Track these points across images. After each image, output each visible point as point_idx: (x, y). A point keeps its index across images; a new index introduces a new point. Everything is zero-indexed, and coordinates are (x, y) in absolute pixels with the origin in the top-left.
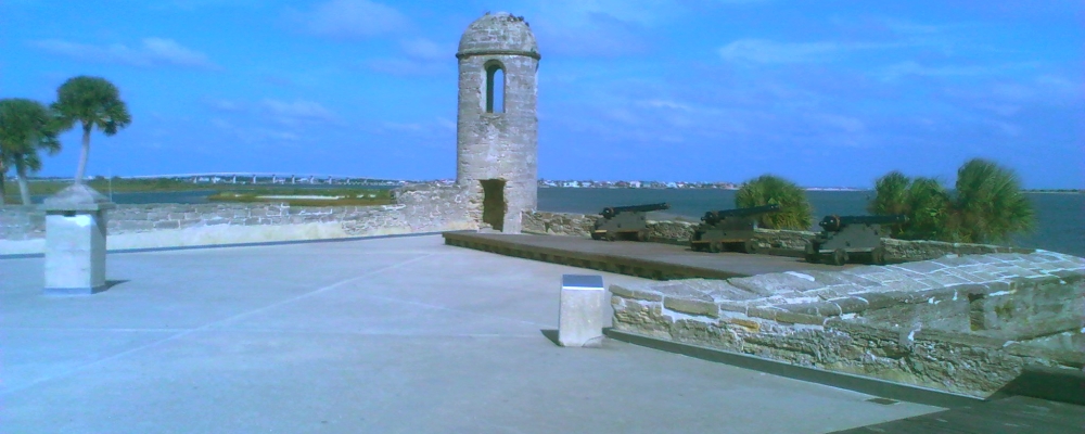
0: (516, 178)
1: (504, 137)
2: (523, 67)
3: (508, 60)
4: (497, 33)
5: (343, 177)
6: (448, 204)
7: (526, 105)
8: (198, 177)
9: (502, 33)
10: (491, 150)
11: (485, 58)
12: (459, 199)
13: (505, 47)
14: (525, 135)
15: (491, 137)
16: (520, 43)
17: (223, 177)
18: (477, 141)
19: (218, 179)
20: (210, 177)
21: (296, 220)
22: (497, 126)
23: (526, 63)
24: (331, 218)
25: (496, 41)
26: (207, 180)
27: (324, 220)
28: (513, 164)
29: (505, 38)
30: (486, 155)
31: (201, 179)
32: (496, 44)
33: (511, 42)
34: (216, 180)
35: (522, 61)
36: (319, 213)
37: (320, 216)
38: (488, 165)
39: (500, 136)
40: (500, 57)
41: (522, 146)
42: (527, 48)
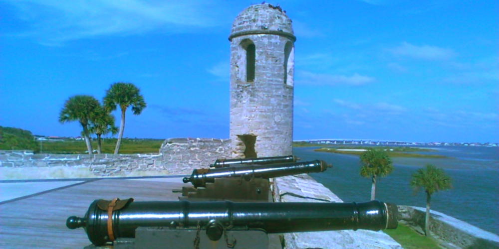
0: (264, 134)
1: (254, 101)
2: (270, 44)
3: (256, 39)
4: (249, 18)
5: (385, 141)
6: (209, 154)
7: (273, 75)
8: (320, 141)
9: (253, 18)
10: (245, 111)
11: (240, 39)
12: (221, 150)
13: (254, 28)
14: (272, 99)
15: (244, 102)
16: (267, 24)
17: (331, 141)
18: (235, 105)
19: (329, 142)
20: (326, 141)
21: (40, 163)
22: (249, 92)
23: (273, 41)
24: (78, 163)
25: (248, 24)
26: (324, 142)
27: (70, 164)
28: (261, 123)
29: (254, 21)
30: (241, 116)
31: (322, 142)
32: (248, 26)
33: (260, 23)
34: (328, 142)
35: (269, 38)
36: (65, 159)
37: (66, 161)
38: (242, 123)
39: (251, 101)
40: (250, 36)
41: (271, 108)
42: (274, 28)
